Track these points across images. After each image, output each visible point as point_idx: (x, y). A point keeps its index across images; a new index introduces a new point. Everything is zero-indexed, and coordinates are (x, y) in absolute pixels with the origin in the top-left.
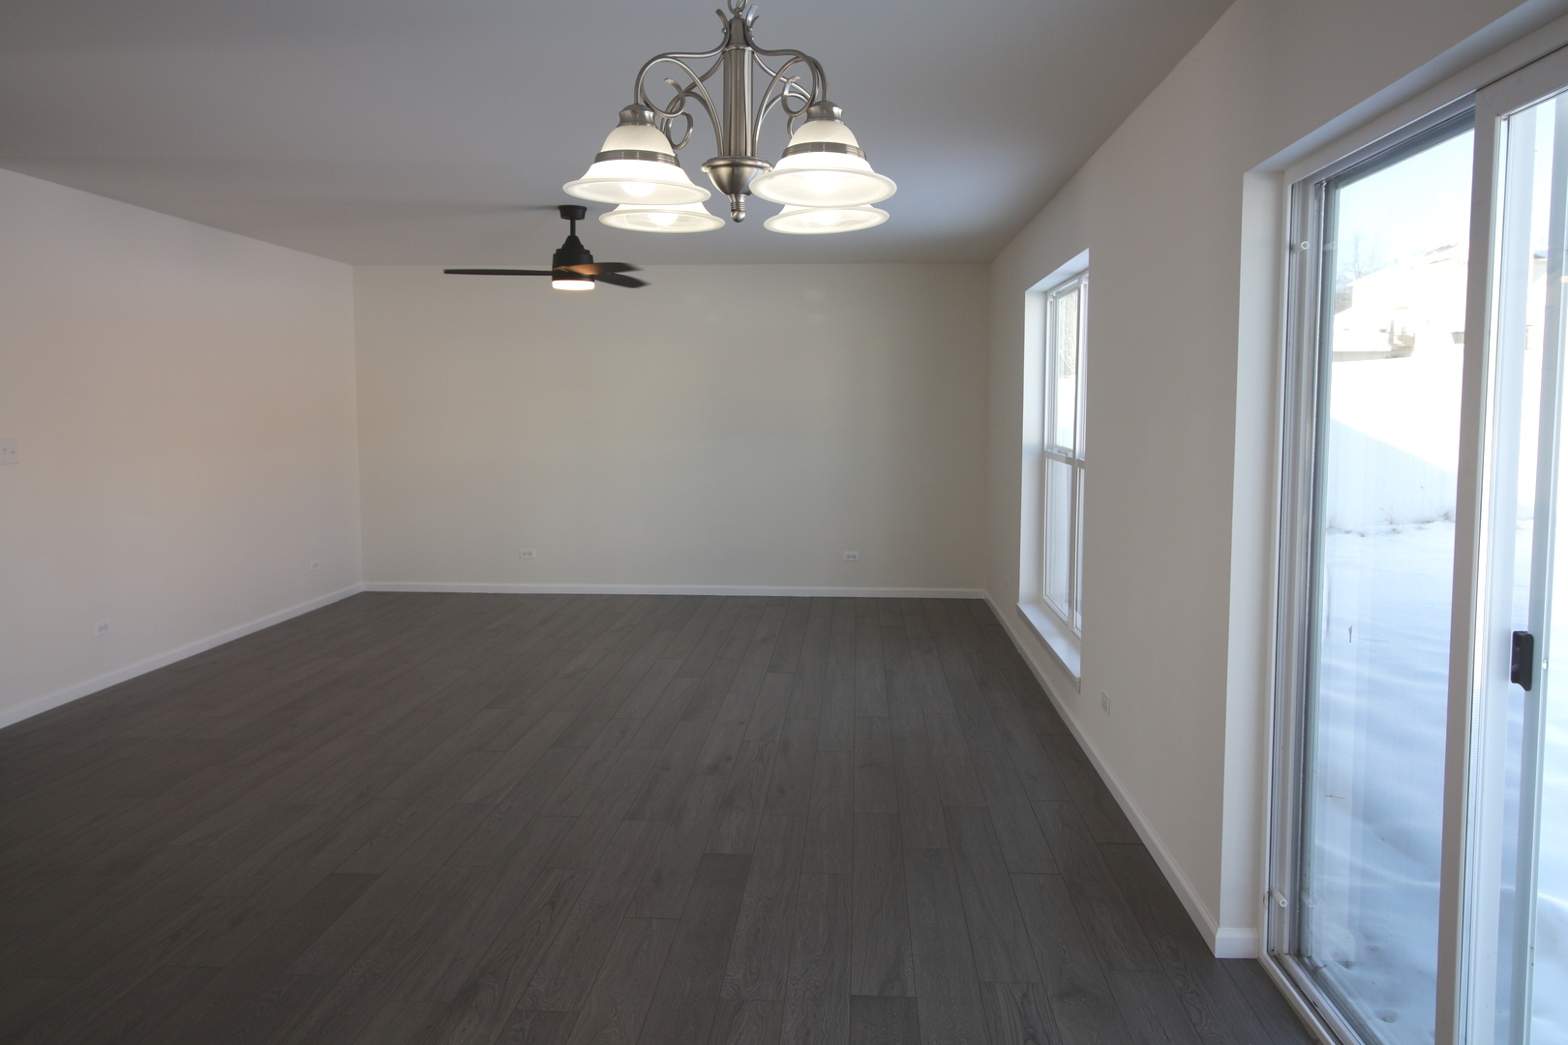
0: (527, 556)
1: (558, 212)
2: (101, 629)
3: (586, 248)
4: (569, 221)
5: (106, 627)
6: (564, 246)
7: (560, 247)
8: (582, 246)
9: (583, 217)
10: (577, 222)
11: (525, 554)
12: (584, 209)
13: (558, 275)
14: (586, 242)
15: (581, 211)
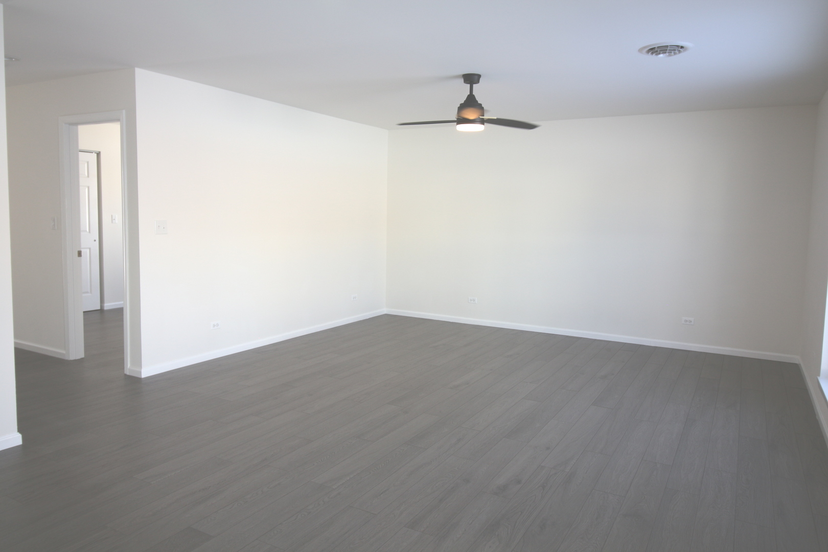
0: (472, 302)
1: (462, 80)
2: (214, 326)
3: (479, 102)
4: (469, 85)
5: (218, 325)
6: (465, 101)
7: (463, 102)
8: (477, 101)
9: (478, 82)
10: (474, 85)
11: (471, 300)
12: (479, 76)
13: (462, 120)
14: (479, 99)
15: (476, 77)
